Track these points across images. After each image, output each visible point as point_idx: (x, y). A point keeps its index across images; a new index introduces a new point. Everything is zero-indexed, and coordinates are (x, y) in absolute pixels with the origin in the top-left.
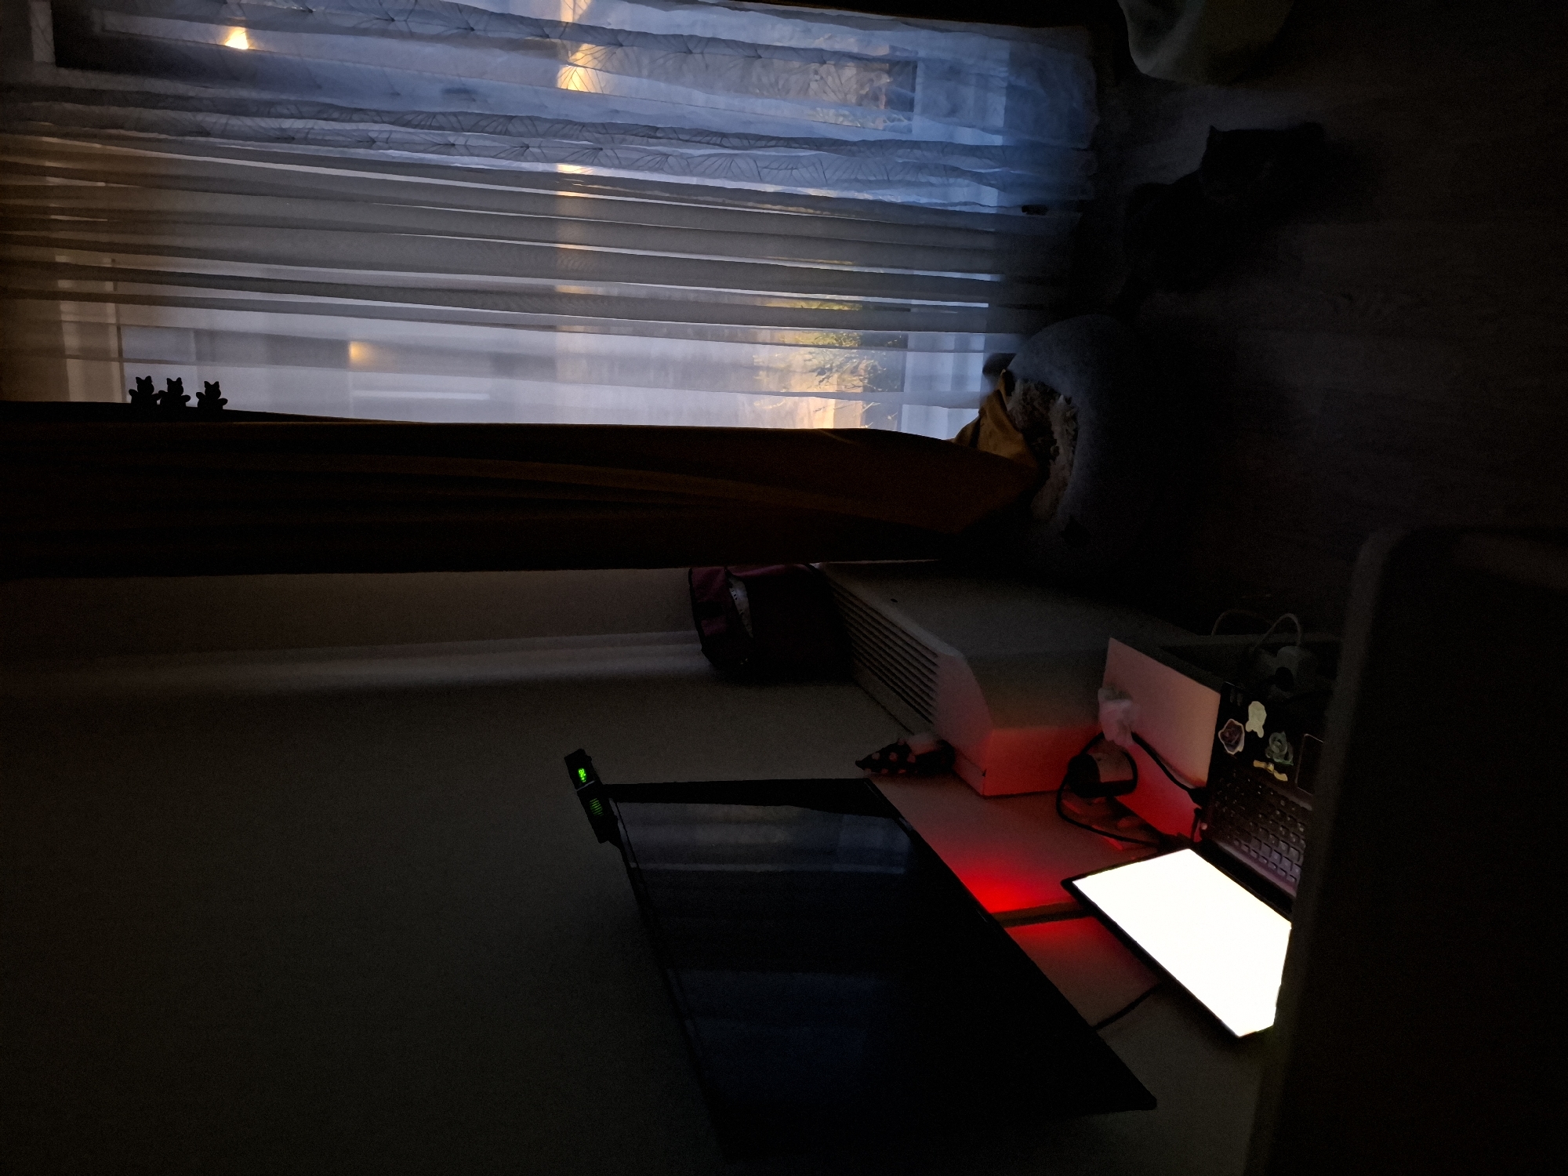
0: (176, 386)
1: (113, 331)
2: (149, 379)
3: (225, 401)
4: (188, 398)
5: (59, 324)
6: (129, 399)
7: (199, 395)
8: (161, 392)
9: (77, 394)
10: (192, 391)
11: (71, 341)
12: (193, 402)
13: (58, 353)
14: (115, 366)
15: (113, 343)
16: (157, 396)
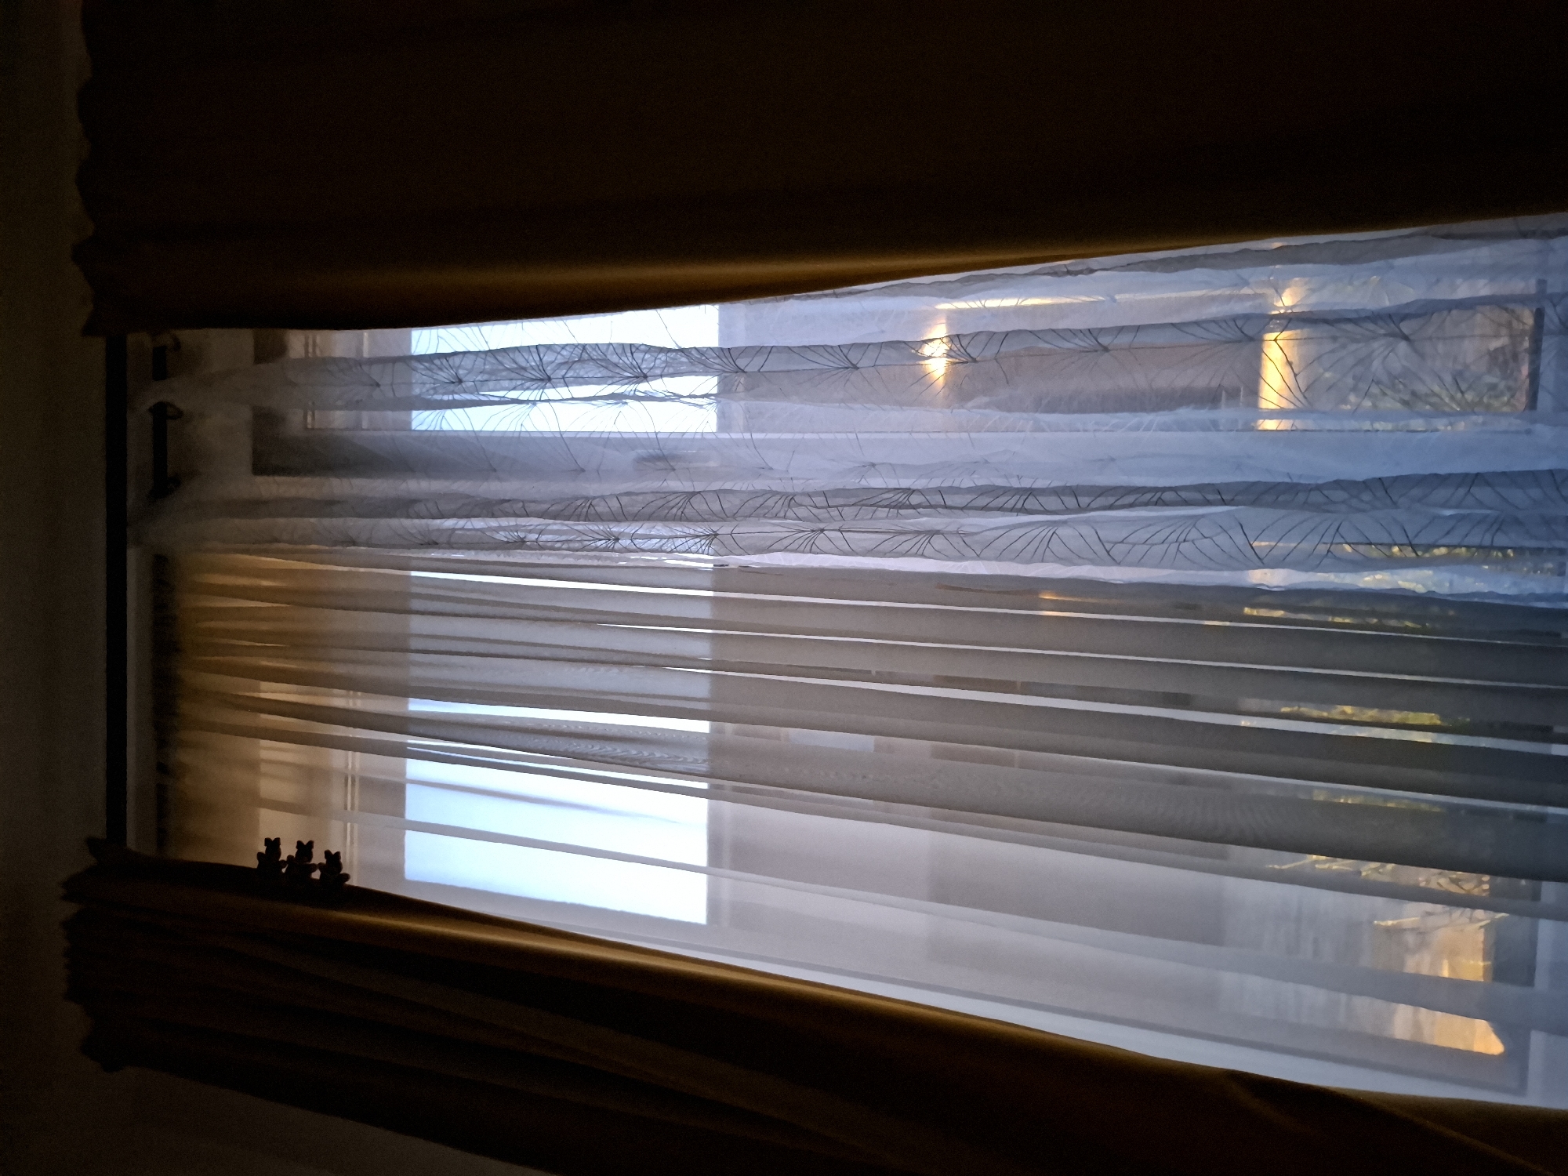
0: (305, 849)
2: (278, 840)
3: (346, 875)
4: (312, 866)
7: (322, 866)
8: (288, 857)
10: (318, 861)
12: (317, 875)
16: (284, 863)
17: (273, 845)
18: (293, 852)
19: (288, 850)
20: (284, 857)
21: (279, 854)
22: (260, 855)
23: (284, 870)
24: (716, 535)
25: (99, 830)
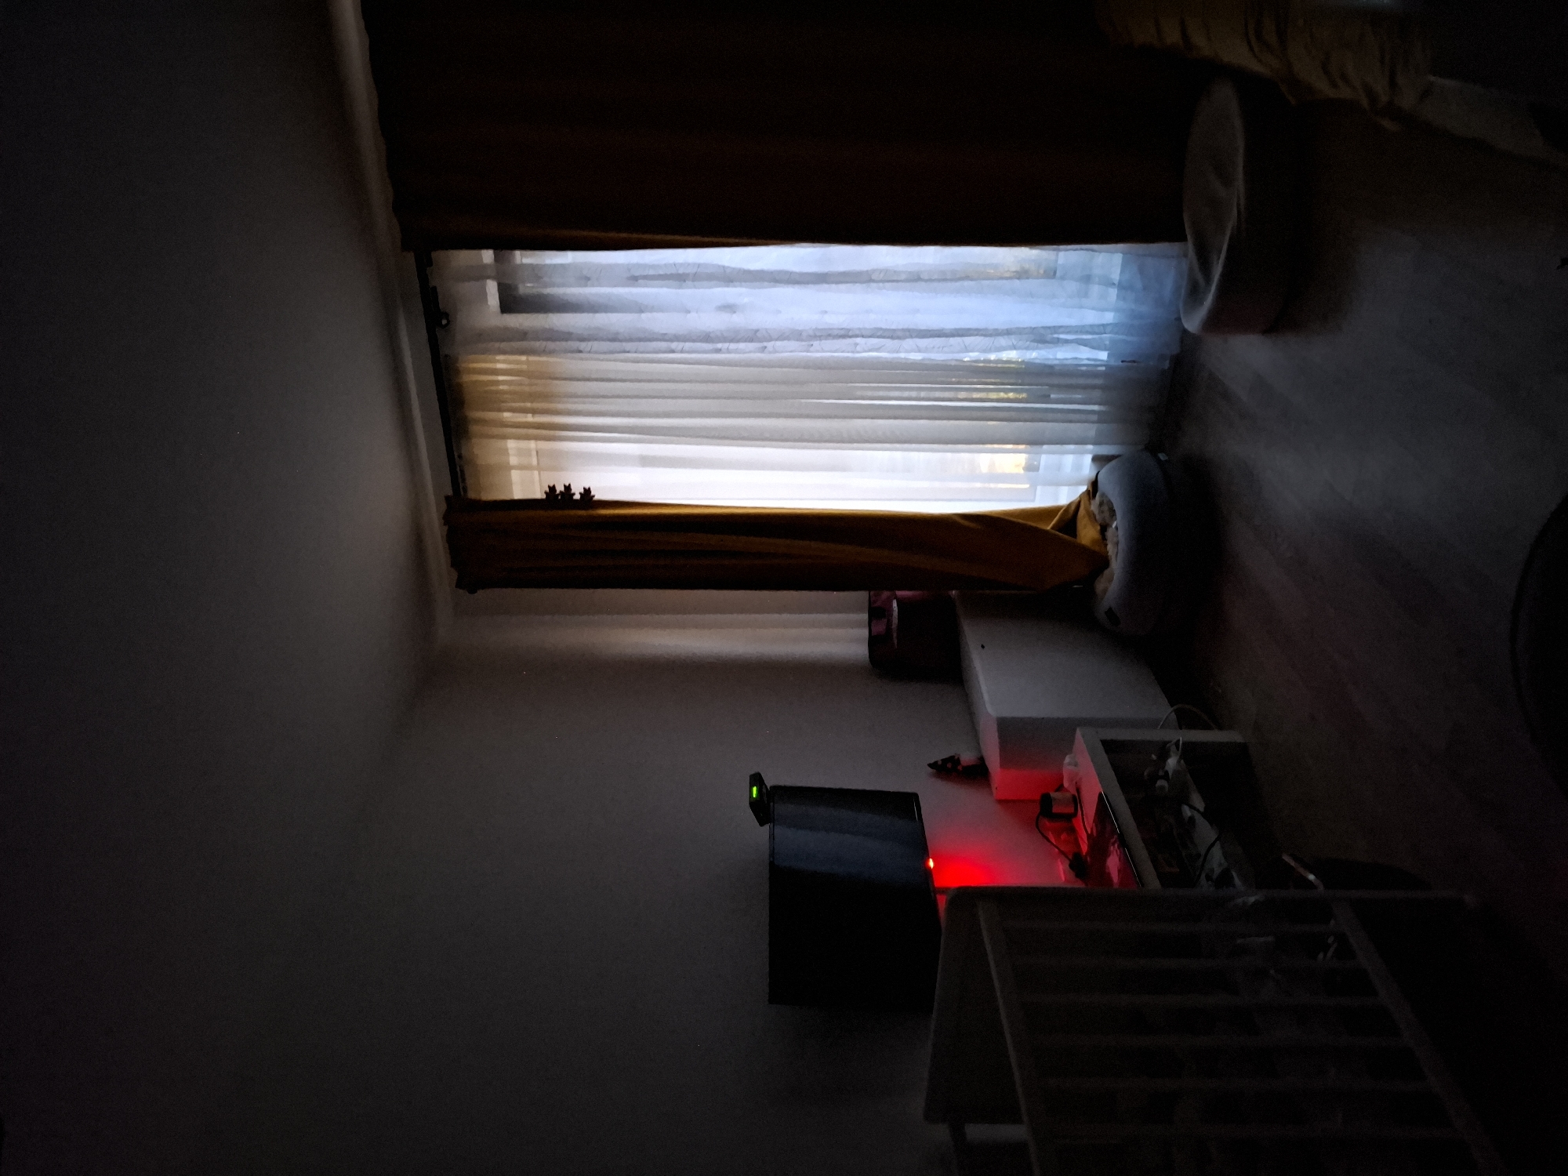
0: (568, 488)
1: (534, 453)
2: (554, 486)
3: (594, 496)
4: (574, 494)
5: (507, 450)
6: (544, 496)
7: (580, 494)
8: (561, 492)
9: (518, 494)
10: (577, 492)
11: (513, 460)
12: (577, 497)
13: (509, 468)
14: (536, 473)
15: (534, 461)
16: (558, 495)
17: (552, 489)
18: (563, 489)
19: (560, 488)
20: (558, 492)
21: (556, 491)
22: (546, 493)
23: (560, 498)
24: (766, 347)
25: (450, 493)
